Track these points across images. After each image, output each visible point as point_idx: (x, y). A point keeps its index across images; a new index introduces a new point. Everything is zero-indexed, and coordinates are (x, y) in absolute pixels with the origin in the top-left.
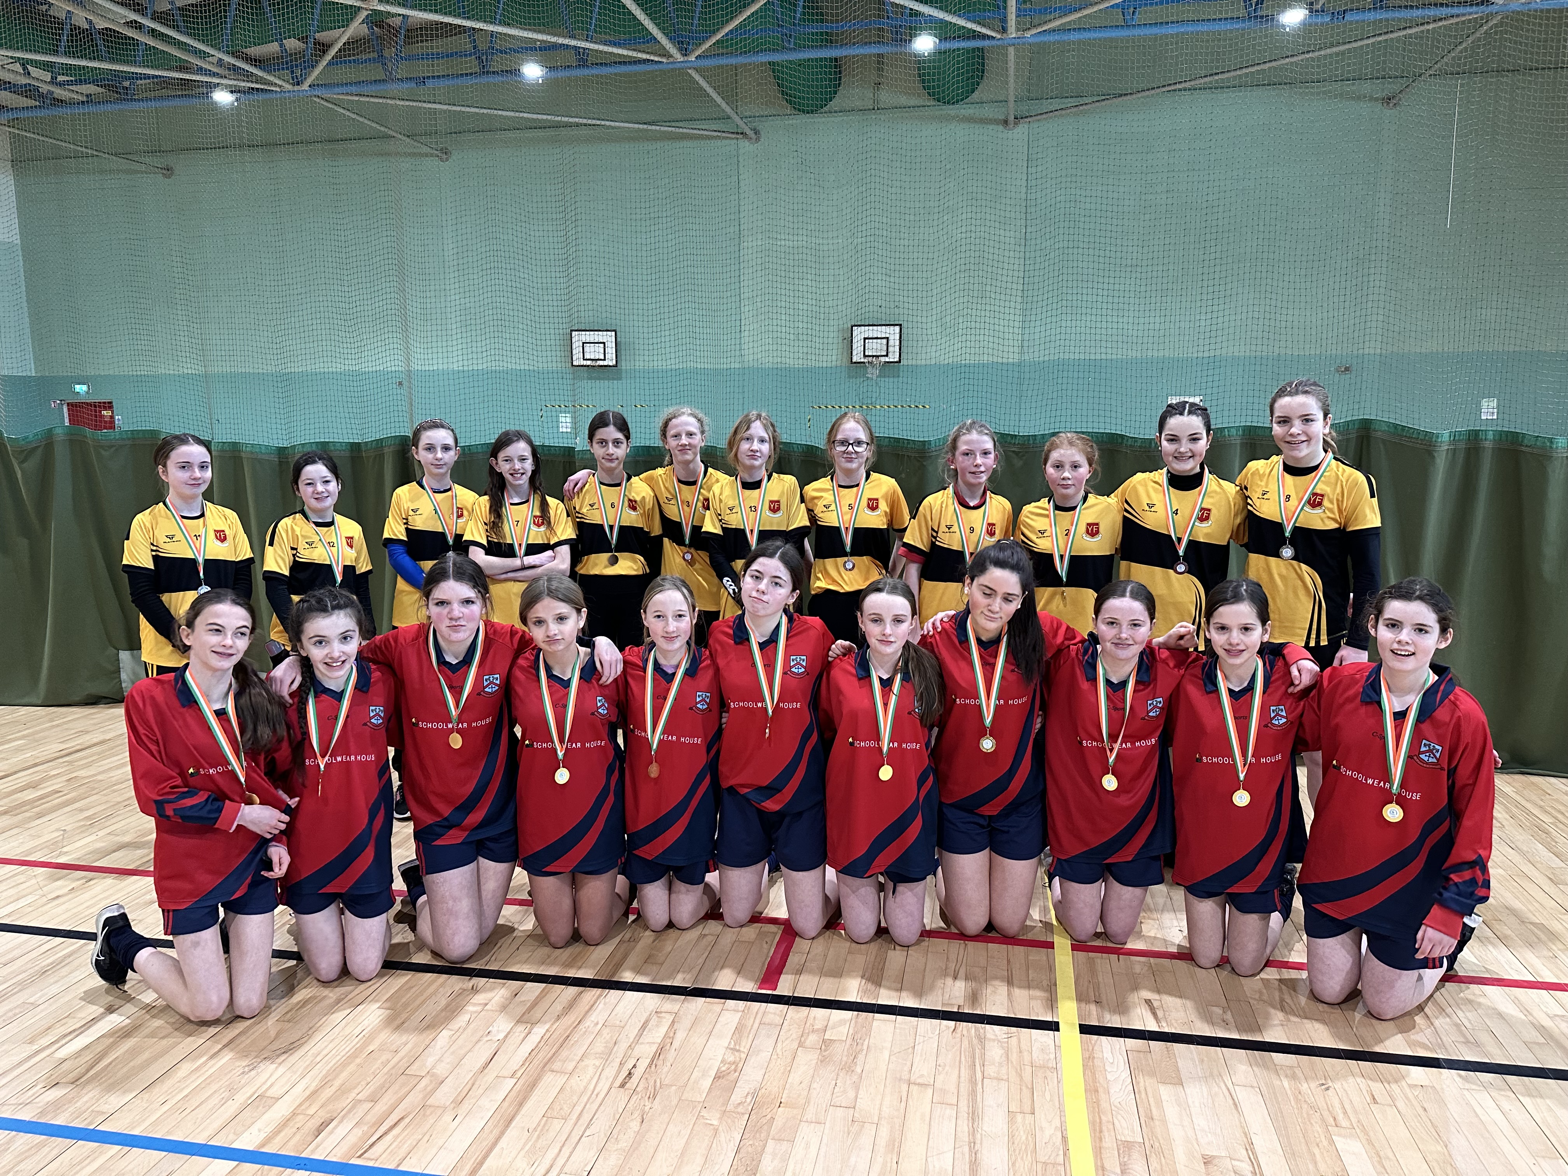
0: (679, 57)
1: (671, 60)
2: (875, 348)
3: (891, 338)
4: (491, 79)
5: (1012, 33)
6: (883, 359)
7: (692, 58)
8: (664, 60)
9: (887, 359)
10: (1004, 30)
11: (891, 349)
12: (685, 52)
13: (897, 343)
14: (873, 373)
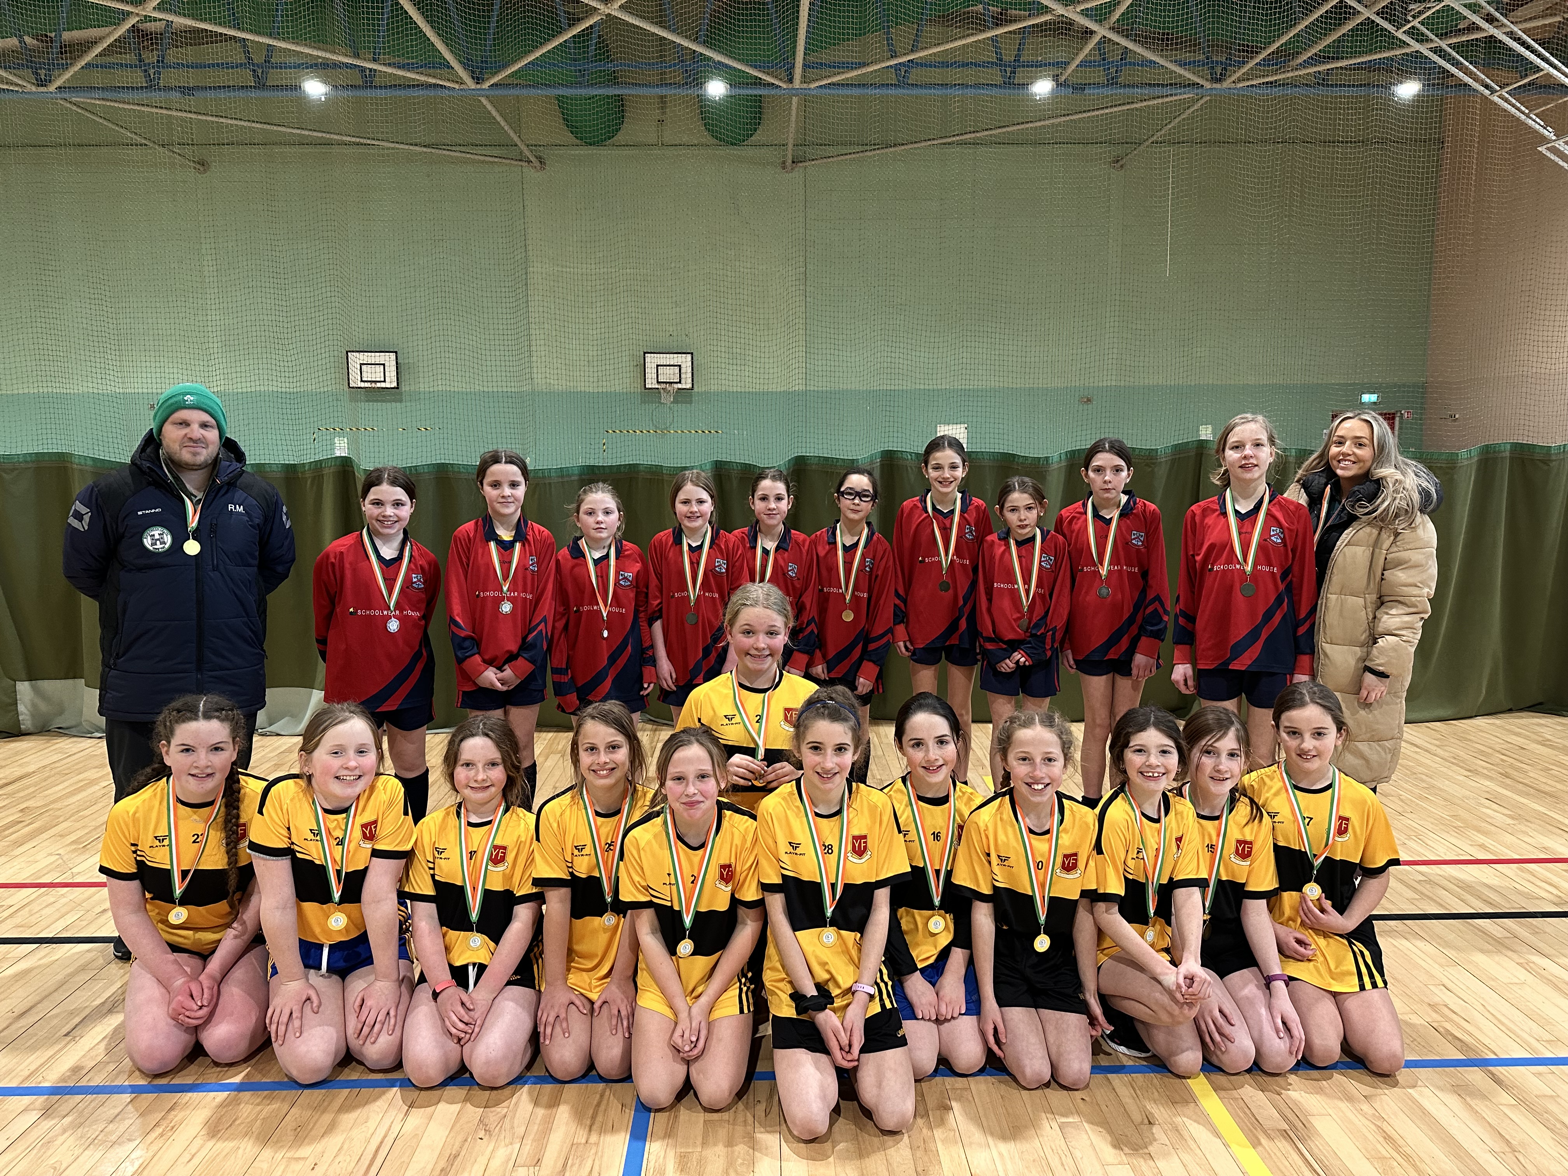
0: (471, 84)
1: (462, 87)
2: (668, 374)
3: (683, 366)
4: (266, 94)
5: (797, 83)
6: (676, 386)
7: (486, 85)
8: (457, 86)
9: (680, 386)
10: (791, 81)
11: (683, 376)
12: (478, 80)
13: (690, 370)
14: (668, 399)
